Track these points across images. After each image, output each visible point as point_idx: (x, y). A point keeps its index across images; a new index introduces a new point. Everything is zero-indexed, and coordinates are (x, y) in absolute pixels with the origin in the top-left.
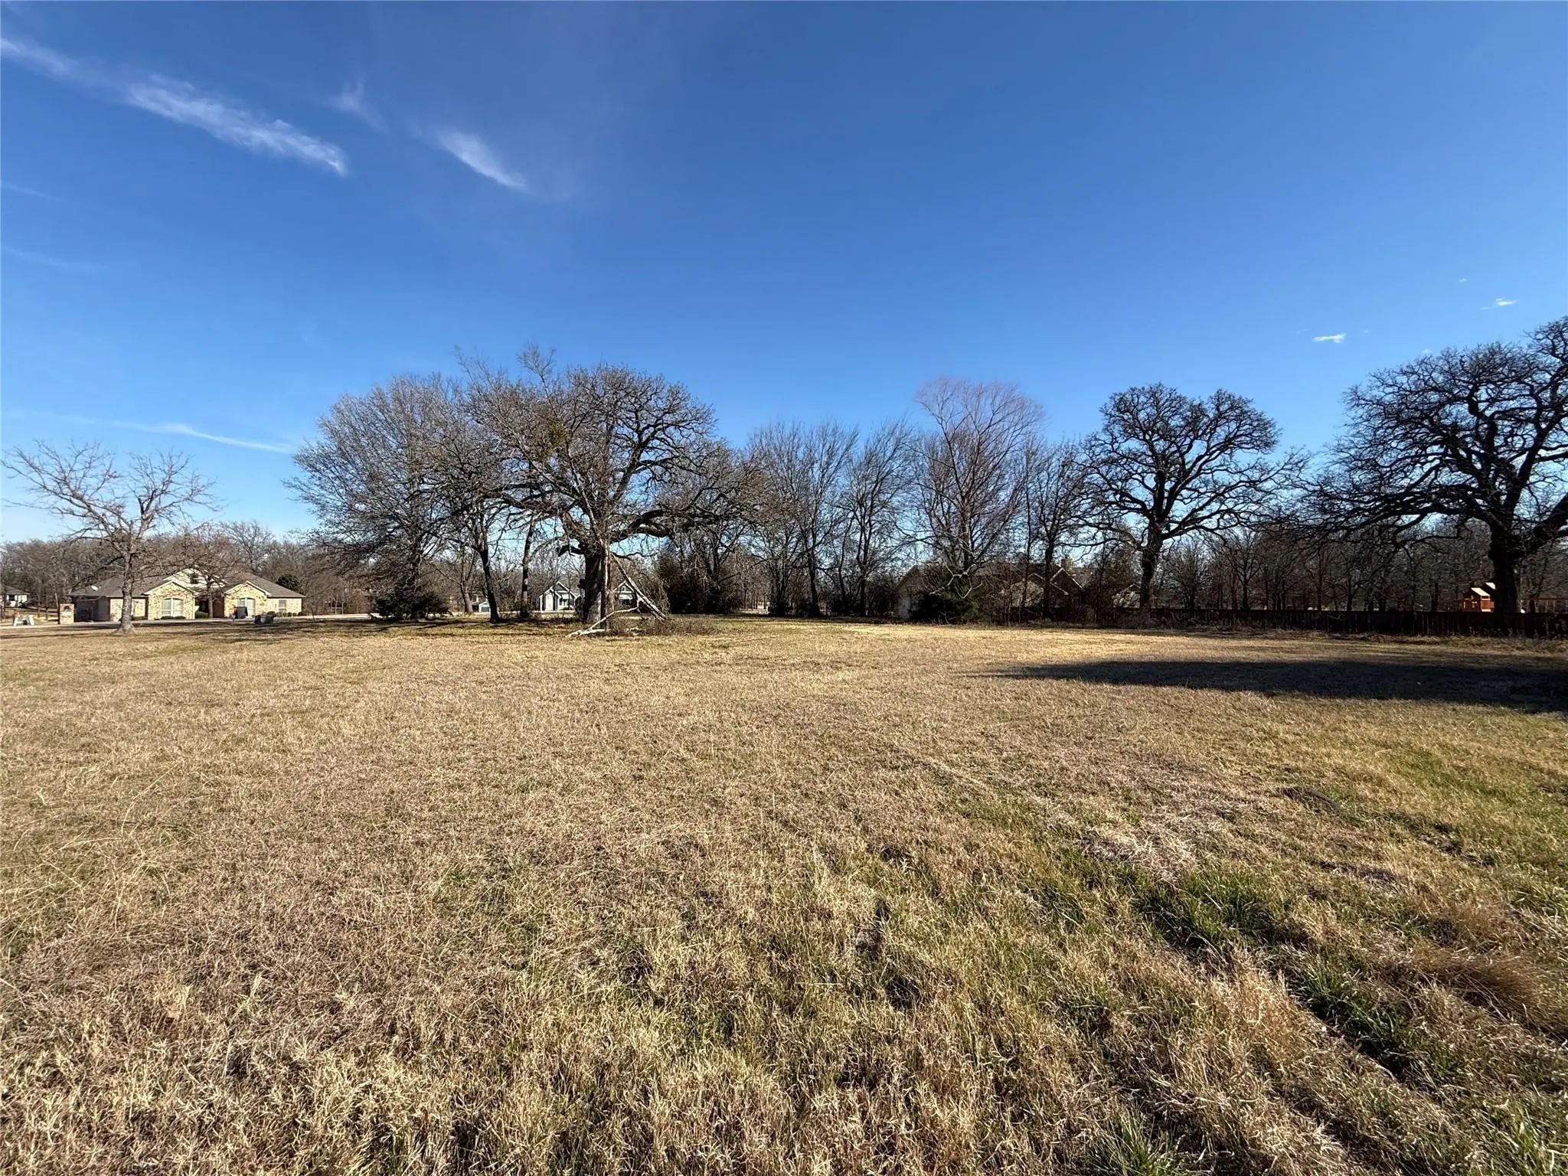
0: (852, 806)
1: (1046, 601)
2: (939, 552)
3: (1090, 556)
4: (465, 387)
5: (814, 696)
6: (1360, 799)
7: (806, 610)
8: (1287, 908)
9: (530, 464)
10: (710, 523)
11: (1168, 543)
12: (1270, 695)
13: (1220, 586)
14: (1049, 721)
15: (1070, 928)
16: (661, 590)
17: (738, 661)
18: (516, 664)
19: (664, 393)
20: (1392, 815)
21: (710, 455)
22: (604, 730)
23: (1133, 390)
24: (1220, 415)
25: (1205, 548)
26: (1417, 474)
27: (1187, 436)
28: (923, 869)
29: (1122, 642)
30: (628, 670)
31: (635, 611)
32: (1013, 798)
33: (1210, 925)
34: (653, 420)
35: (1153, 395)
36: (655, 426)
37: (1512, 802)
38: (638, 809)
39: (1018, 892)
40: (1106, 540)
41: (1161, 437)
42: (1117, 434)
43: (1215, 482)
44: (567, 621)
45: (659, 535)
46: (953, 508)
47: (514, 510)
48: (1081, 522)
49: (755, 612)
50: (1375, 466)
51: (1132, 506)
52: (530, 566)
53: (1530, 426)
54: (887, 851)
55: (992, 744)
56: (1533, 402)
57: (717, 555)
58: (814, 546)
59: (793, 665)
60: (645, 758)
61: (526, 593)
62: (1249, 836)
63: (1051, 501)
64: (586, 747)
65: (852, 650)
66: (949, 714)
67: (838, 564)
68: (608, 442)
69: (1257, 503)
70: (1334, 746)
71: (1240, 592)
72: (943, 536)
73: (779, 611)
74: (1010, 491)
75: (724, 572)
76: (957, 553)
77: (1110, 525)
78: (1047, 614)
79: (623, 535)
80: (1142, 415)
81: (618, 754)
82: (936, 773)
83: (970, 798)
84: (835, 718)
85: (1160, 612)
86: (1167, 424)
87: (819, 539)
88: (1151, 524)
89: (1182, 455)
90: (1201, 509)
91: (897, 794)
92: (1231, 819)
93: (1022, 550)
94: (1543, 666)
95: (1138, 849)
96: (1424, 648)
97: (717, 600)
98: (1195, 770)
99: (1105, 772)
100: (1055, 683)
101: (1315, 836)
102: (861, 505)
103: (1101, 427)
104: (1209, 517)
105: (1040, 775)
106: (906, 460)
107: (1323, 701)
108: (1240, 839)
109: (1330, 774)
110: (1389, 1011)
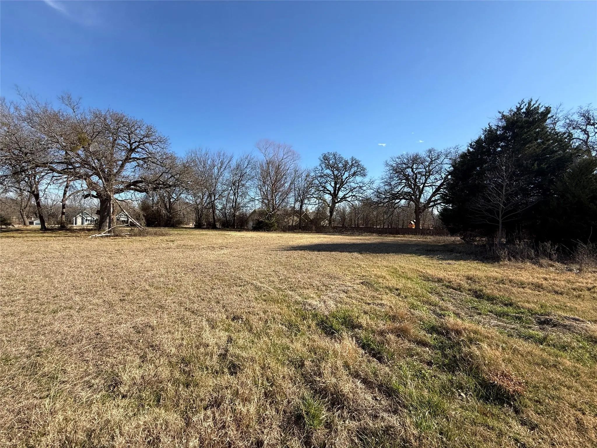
0: (221, 302)
1: (300, 223)
2: (264, 205)
3: (314, 208)
4: (22, 107)
5: (210, 260)
6: (380, 283)
7: (210, 225)
8: (357, 318)
9: (66, 153)
10: (167, 188)
11: (337, 205)
12: (361, 254)
13: (351, 220)
14: (296, 265)
15: (296, 335)
16: (142, 216)
17: (178, 247)
18: (56, 251)
19: (144, 128)
20: (386, 287)
21: (167, 158)
22: (106, 280)
23: (328, 153)
24: (352, 164)
25: (348, 207)
26: (400, 188)
27: (343, 170)
28: (247, 322)
29: (322, 237)
30: (122, 252)
31: (128, 226)
32: (282, 293)
33: (337, 327)
34: (138, 140)
35: (334, 155)
36: (139, 142)
37: (412, 280)
38: (121, 314)
39: (280, 326)
40: (319, 203)
41: (336, 170)
42: (323, 167)
43: (351, 186)
44: (89, 230)
45: (141, 192)
46: (269, 189)
47: (56, 174)
48: (312, 196)
49: (188, 226)
50: (391, 185)
51: (327, 192)
52: (67, 202)
53: (424, 177)
54: (234, 317)
55: (276, 274)
56: (424, 170)
57: (171, 202)
58: (214, 200)
59: (203, 248)
60: (127, 291)
61: (64, 216)
62: (351, 297)
63: (302, 188)
64: (95, 289)
65: (228, 242)
66: (262, 264)
67: (224, 208)
68: (113, 147)
69: (361, 193)
70: (375, 268)
71: (357, 221)
72: (265, 199)
73: (199, 226)
74: (289, 184)
75: (174, 209)
76: (270, 205)
77: (320, 198)
78: (300, 228)
79: (121, 190)
80: (331, 162)
81: (113, 290)
82: (255, 287)
83: (267, 294)
84: (219, 268)
85: (334, 228)
86: (338, 166)
87: (216, 197)
88: (333, 198)
89: (342, 177)
90: (347, 194)
91: (240, 295)
92: (346, 293)
93: (293, 205)
94: (424, 243)
95: (319, 305)
96: (400, 239)
97: (170, 221)
98: (338, 278)
99: (312, 281)
100: (300, 252)
101: (367, 295)
102: (234, 185)
103: (319, 164)
104: (349, 197)
105: (292, 284)
106: (252, 169)
107: (374, 255)
108: (348, 298)
109: (373, 277)
110: (379, 343)
